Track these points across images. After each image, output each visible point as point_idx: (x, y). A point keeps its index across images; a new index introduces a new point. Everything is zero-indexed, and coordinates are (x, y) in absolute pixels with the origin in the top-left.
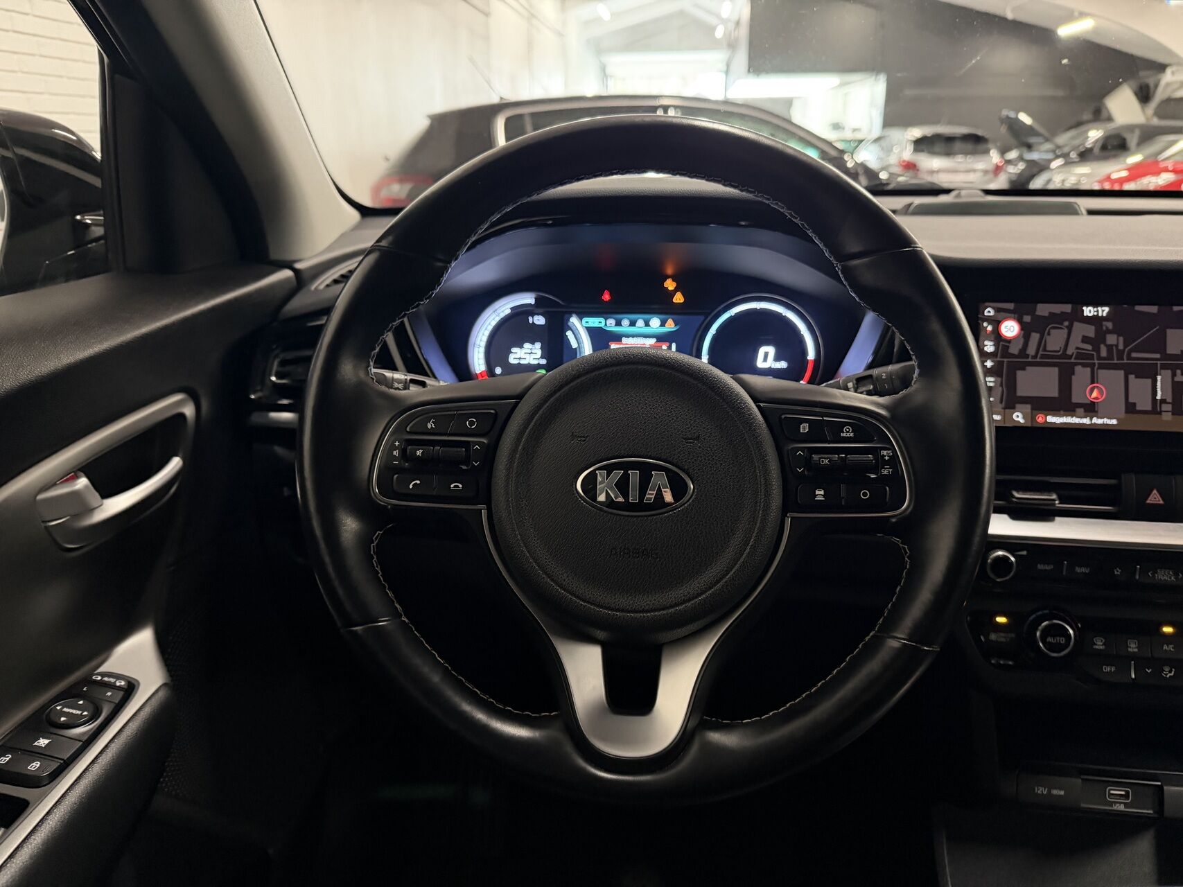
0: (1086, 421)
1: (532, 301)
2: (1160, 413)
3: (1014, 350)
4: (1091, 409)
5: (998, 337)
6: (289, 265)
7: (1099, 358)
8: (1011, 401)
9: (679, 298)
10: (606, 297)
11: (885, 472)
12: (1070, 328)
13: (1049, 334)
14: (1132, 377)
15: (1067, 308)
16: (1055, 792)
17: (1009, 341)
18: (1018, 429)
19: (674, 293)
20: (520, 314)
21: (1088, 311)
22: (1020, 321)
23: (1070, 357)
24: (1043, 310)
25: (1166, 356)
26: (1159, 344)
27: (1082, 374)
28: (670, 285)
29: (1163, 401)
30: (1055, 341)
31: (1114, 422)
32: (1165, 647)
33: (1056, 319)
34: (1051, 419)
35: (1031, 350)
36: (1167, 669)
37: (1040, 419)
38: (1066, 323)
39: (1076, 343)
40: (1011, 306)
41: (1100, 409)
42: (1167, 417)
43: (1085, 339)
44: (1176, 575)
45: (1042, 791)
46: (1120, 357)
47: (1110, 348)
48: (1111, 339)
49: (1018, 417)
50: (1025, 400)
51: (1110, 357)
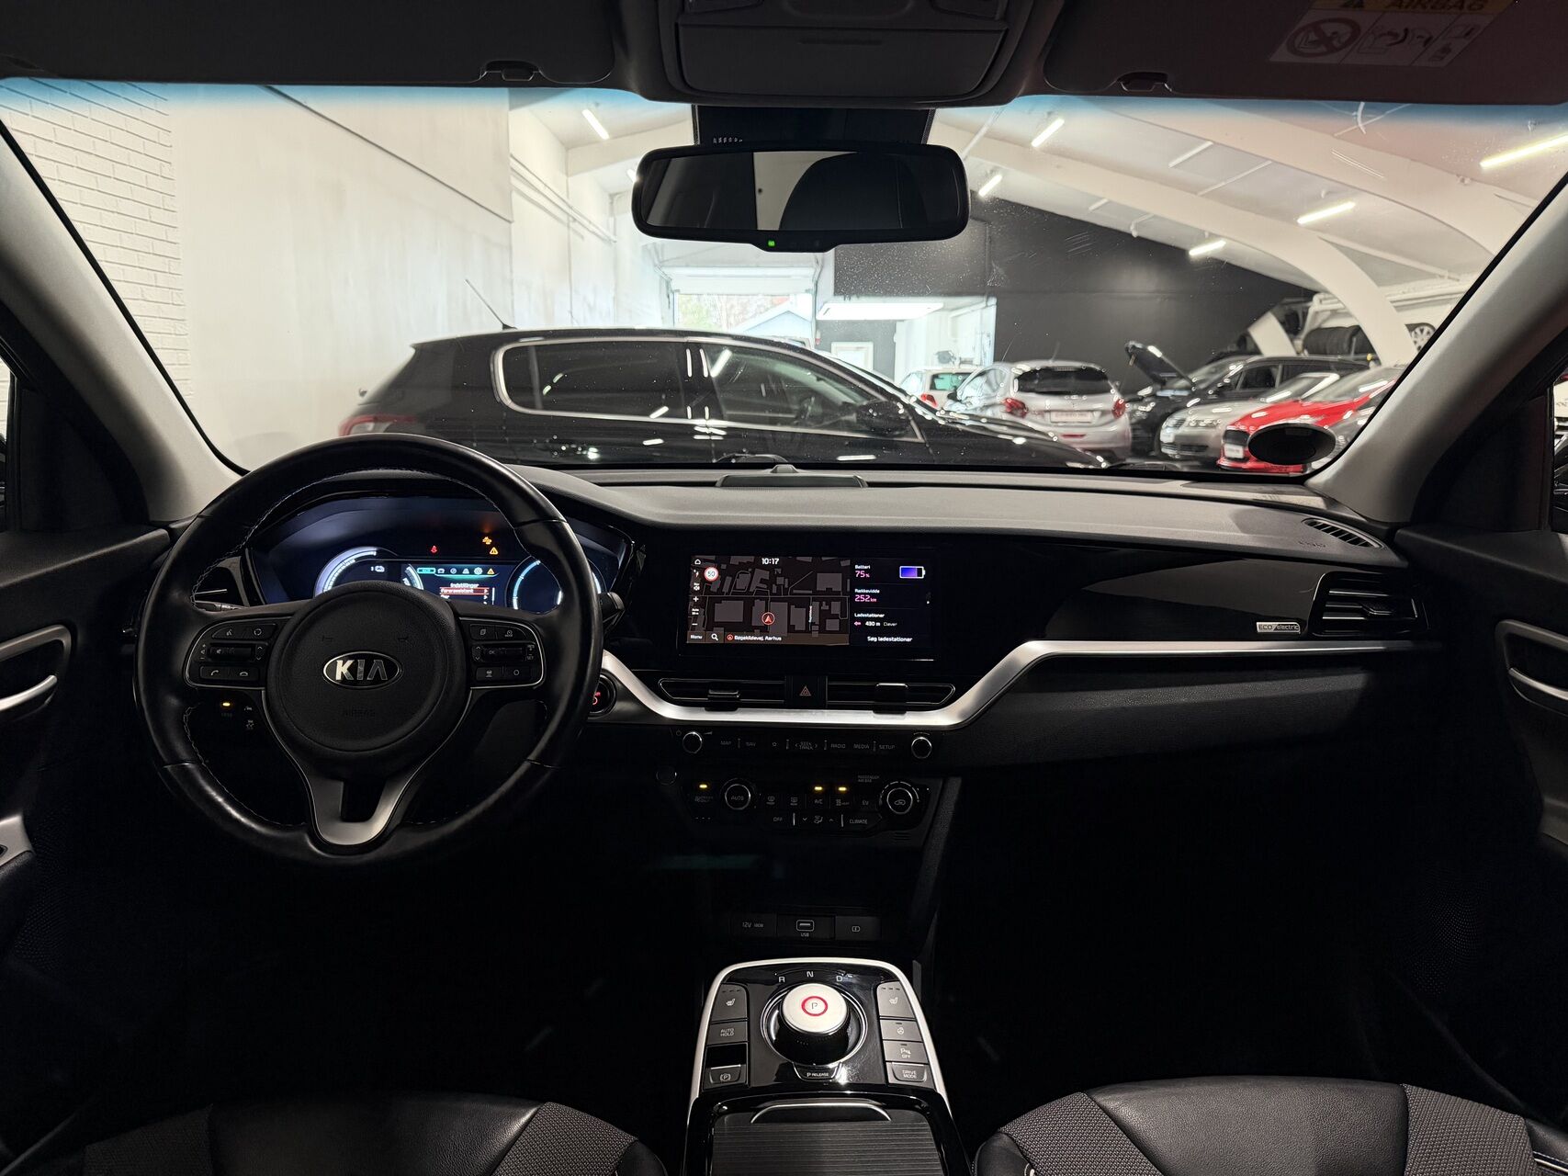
0: (761, 639)
1: (375, 554)
2: (811, 632)
3: (714, 589)
4: (764, 630)
5: (703, 581)
6: (165, 526)
7: (772, 594)
8: (710, 625)
9: (494, 551)
10: (434, 550)
11: (529, 658)
12: (752, 573)
13: (738, 577)
14: (793, 607)
15: (751, 559)
16: (757, 925)
17: (710, 582)
18: (714, 645)
19: (490, 547)
20: (363, 563)
21: (765, 561)
22: (718, 568)
23: (752, 593)
24: (735, 560)
25: (816, 592)
26: (812, 583)
27: (759, 604)
28: (487, 541)
29: (813, 623)
30: (742, 581)
31: (780, 639)
32: (816, 801)
33: (743, 567)
34: (736, 638)
35: (725, 589)
36: (817, 817)
37: (730, 638)
38: (750, 570)
39: (756, 583)
40: (713, 558)
41: (770, 630)
42: (815, 634)
43: (762, 581)
44: (813, 745)
45: (747, 925)
46: (786, 594)
47: (779, 586)
48: (780, 580)
49: (715, 637)
50: (720, 625)
51: (779, 593)
